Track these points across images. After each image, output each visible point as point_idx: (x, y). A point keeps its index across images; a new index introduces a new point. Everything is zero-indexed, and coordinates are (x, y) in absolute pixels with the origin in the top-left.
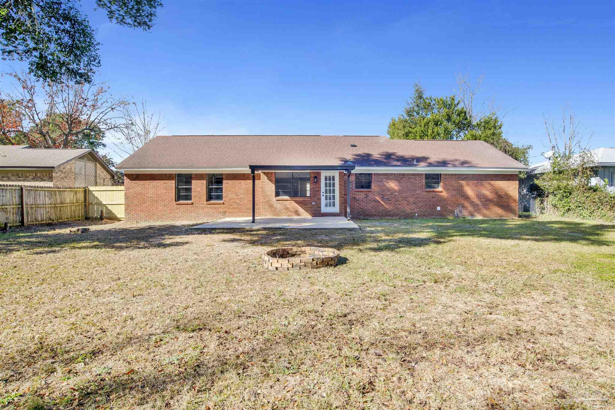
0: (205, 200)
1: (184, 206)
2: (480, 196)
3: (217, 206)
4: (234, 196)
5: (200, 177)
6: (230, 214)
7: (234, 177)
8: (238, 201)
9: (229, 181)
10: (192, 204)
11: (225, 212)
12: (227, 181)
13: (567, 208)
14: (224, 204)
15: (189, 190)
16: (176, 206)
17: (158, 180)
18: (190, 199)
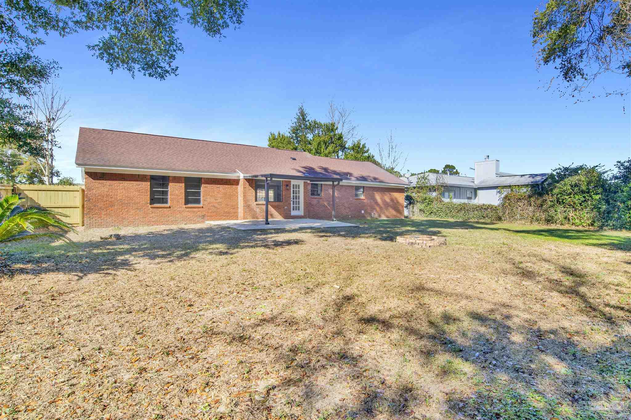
0: (183, 203)
1: (160, 209)
2: (384, 202)
3: (195, 210)
4: (212, 200)
5: (177, 179)
6: (209, 218)
7: (213, 182)
8: (216, 205)
9: (208, 185)
10: (170, 207)
11: (204, 216)
12: (206, 185)
13: (430, 212)
14: (203, 207)
15: (165, 193)
16: (151, 209)
17: (129, 181)
18: (166, 202)
